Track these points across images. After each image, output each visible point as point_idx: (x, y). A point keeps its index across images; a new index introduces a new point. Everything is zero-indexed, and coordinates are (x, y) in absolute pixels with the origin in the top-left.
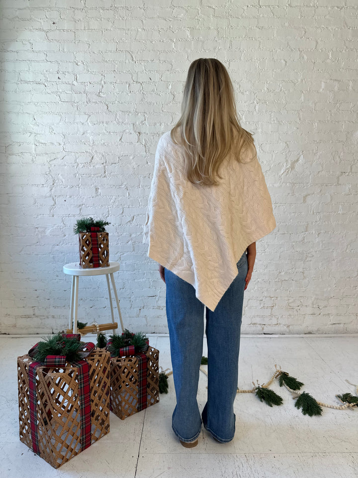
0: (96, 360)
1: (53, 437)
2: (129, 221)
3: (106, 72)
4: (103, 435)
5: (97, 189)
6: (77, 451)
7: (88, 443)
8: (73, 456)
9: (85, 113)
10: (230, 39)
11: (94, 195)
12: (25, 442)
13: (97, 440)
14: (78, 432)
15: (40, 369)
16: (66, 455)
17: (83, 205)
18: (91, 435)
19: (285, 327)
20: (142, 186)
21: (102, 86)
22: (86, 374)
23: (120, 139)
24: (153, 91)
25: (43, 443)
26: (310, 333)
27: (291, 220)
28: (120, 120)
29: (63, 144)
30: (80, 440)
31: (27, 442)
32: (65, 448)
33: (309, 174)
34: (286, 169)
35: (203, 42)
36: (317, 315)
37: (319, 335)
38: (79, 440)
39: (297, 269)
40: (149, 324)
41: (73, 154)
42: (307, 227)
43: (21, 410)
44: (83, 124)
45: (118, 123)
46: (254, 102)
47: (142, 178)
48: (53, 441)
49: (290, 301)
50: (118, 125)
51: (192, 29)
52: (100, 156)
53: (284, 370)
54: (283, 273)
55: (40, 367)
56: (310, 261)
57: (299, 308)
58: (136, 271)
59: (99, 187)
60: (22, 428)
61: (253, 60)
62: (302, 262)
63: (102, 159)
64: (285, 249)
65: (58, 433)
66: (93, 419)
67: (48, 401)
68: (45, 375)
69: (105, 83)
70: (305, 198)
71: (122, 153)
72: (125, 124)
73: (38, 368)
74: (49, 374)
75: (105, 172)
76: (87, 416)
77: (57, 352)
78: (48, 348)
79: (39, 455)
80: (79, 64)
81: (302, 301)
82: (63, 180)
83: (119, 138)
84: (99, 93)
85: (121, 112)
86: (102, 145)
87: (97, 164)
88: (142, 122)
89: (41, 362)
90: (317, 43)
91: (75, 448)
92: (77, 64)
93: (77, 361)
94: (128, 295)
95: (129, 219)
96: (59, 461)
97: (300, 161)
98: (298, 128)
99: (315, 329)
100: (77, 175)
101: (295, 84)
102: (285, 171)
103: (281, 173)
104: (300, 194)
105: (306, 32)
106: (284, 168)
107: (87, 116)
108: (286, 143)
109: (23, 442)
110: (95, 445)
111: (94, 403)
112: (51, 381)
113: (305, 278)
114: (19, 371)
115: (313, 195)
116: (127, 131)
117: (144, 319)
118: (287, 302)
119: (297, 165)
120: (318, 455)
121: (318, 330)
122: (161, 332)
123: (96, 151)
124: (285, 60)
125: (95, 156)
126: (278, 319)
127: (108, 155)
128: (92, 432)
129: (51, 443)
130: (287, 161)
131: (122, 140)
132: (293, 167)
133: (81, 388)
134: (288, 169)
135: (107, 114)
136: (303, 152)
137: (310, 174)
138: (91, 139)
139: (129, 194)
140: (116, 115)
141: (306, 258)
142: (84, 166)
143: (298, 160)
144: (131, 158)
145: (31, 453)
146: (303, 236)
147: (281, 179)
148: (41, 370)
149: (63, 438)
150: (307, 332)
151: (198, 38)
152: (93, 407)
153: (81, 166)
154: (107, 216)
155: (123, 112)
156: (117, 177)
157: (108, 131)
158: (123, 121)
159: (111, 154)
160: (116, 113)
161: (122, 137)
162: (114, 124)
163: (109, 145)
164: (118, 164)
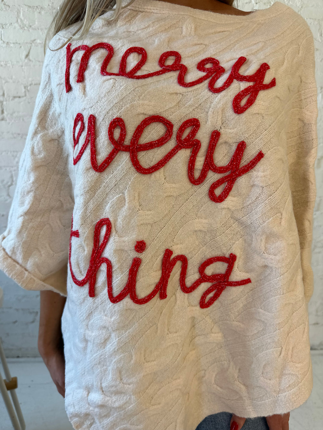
23: (27, 56)
28: (26, 22)
45: (22, 28)
50: (21, 31)
71: (30, 79)
72: (35, 29)
83: (25, 53)
85: (26, 9)
116: (39, 42)
127: (6, 82)
131: (31, 57)
140: (18, 12)
154: (9, 183)
155: (30, 7)
156: (23, 120)
157: (6, 41)
158: (31, 24)
159: (11, 81)
160: (18, 9)
161: (29, 53)
162: (15, 28)
163: (8, 65)
164: (24, 98)
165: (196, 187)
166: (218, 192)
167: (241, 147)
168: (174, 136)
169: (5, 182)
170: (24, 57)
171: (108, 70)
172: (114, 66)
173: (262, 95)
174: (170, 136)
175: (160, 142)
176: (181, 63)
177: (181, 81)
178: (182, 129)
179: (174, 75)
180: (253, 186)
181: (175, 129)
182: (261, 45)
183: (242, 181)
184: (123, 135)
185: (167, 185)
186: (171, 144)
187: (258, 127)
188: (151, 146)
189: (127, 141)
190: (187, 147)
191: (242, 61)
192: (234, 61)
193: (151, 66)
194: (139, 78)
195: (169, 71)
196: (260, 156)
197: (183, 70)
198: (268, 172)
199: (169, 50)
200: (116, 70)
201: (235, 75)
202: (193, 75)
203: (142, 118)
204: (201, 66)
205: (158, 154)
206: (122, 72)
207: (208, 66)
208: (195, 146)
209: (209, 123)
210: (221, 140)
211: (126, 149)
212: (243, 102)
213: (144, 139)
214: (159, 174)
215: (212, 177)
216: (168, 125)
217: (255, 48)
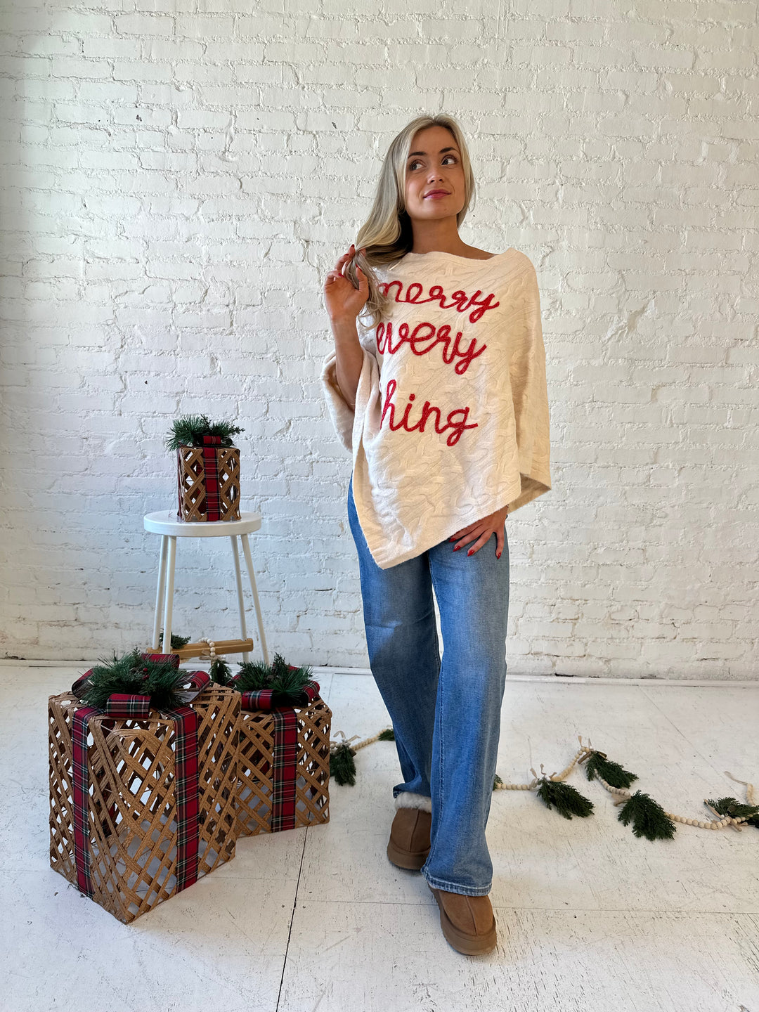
0: (212, 708)
1: (121, 860)
2: (280, 431)
3: (239, 107)
4: (221, 862)
5: (213, 360)
6: (168, 891)
7: (193, 875)
8: (160, 900)
9: (193, 196)
10: (508, 42)
11: (207, 371)
12: (62, 871)
13: (209, 871)
14: (173, 854)
15: (96, 722)
16: (147, 897)
17: (184, 392)
18: (197, 860)
19: (601, 663)
20: (310, 357)
21: (231, 138)
22: (191, 735)
23: (267, 254)
24: (339, 151)
25: (99, 872)
26: (652, 677)
27: (624, 439)
28: (268, 214)
29: (143, 260)
30: (176, 868)
31: (65, 870)
32: (144, 884)
33: (666, 340)
34: (618, 330)
35: (451, 48)
36: (668, 639)
37: (672, 682)
38: (173, 868)
39: (630, 543)
40: (315, 648)
41: (165, 283)
42: (656, 454)
43: (54, 804)
44: (187, 219)
45: (263, 220)
46: (554, 183)
47: (309, 340)
48: (121, 869)
49: (614, 608)
50: (261, 224)
51: (428, 18)
52: (223, 289)
53: (597, 748)
54: (601, 550)
55: (97, 718)
56: (660, 526)
57: (632, 623)
58: (292, 535)
59: (219, 357)
60: (56, 841)
61: (557, 90)
62: (644, 528)
63: (227, 295)
64: (609, 500)
65: (131, 853)
66: (203, 828)
67: (113, 786)
68: (106, 733)
69: (236, 131)
70: (655, 391)
71: (269, 283)
72: (277, 221)
73: (92, 720)
74: (116, 731)
75: (232, 324)
76: (190, 820)
77: (132, 688)
78: (114, 679)
79: (91, 897)
80: (182, 88)
81: (639, 608)
82: (144, 339)
83: (264, 251)
84: (224, 153)
85: (269, 196)
86: (226, 265)
87: (215, 305)
88: (314, 218)
89: (98, 707)
90: (696, 56)
91: (165, 884)
92: (178, 89)
93: (173, 708)
94: (274, 585)
95: (281, 426)
96: (132, 910)
97: (648, 313)
98: (646, 242)
99: (662, 667)
100: (173, 328)
101: (644, 145)
102: (616, 333)
103: (607, 337)
104: (645, 384)
105: (672, 32)
106: (614, 327)
107: (196, 203)
108: (620, 272)
109: (58, 871)
110: (204, 881)
111: (206, 796)
112: (120, 745)
113: (647, 560)
114: (51, 725)
115: (673, 387)
116: (281, 236)
117: (306, 637)
118: (606, 610)
119: (640, 322)
120: (664, 916)
121: (670, 671)
122: (340, 664)
123: (213, 279)
124: (624, 93)
125: (212, 287)
126: (586, 644)
127: (240, 286)
128: (200, 855)
129: (117, 873)
130: (620, 311)
131: (271, 255)
132: (631, 326)
133: (180, 762)
134: (622, 328)
135: (239, 199)
136: (654, 292)
137: (669, 341)
138: (204, 252)
139: (281, 373)
140: (259, 200)
141: (652, 520)
142: (187, 310)
143: (643, 310)
144: (288, 294)
145: (75, 893)
146: (646, 473)
147: (607, 350)
148: (98, 724)
149: (141, 863)
150: (646, 672)
151: (440, 39)
152: (203, 804)
153: (180, 309)
154: (234, 417)
155: (273, 194)
156: (257, 334)
157: (242, 235)
158: (273, 216)
159: (245, 285)
160: (259, 198)
161: (269, 250)
162: (254, 220)
163: (242, 265)
164: (260, 307)
165: (447, 365)
166: (460, 368)
167: (474, 342)
168: (436, 334)
169: (228, 414)
170: (263, 255)
171: (399, 299)
172: (403, 296)
173: (487, 312)
174: (434, 334)
175: (428, 338)
176: (443, 294)
177: (441, 305)
178: (440, 331)
179: (438, 301)
180: (481, 365)
181: (437, 331)
182: (493, 281)
183: (474, 362)
184: (407, 333)
185: (429, 362)
186: (434, 339)
187: (484, 330)
188: (422, 339)
189: (409, 336)
190: (443, 341)
191: (479, 293)
192: (474, 293)
193: (425, 295)
194: (417, 303)
195: (435, 299)
196: (485, 347)
197: (444, 298)
198: (489, 357)
199: (436, 285)
200: (404, 299)
201: (473, 302)
202: (449, 301)
203: (418, 324)
204: (454, 296)
205: (426, 344)
206: (408, 300)
207: (459, 296)
208: (447, 340)
209: (456, 328)
210: (462, 338)
211: (408, 340)
212: (475, 317)
213: (419, 335)
214: (425, 356)
215: (457, 359)
216: (433, 328)
217: (488, 284)
